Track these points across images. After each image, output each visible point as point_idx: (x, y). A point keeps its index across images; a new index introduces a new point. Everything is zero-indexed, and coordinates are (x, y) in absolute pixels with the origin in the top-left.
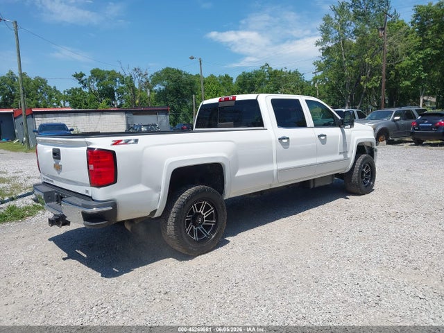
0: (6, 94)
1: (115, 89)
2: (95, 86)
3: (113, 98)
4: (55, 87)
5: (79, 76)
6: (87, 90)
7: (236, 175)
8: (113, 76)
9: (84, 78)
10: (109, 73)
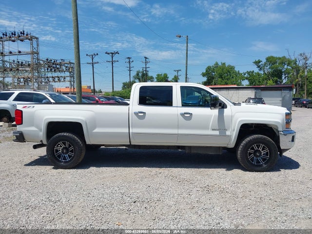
0: (210, 77)
1: (283, 71)
2: (268, 69)
3: (280, 78)
4: (239, 71)
5: (257, 63)
6: (262, 72)
7: (95, 131)
8: (283, 61)
9: (260, 64)
10: (280, 58)
